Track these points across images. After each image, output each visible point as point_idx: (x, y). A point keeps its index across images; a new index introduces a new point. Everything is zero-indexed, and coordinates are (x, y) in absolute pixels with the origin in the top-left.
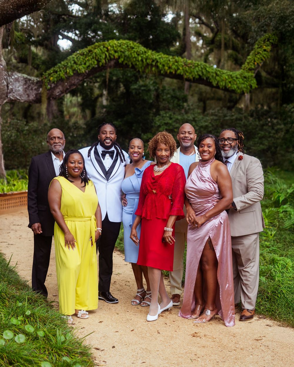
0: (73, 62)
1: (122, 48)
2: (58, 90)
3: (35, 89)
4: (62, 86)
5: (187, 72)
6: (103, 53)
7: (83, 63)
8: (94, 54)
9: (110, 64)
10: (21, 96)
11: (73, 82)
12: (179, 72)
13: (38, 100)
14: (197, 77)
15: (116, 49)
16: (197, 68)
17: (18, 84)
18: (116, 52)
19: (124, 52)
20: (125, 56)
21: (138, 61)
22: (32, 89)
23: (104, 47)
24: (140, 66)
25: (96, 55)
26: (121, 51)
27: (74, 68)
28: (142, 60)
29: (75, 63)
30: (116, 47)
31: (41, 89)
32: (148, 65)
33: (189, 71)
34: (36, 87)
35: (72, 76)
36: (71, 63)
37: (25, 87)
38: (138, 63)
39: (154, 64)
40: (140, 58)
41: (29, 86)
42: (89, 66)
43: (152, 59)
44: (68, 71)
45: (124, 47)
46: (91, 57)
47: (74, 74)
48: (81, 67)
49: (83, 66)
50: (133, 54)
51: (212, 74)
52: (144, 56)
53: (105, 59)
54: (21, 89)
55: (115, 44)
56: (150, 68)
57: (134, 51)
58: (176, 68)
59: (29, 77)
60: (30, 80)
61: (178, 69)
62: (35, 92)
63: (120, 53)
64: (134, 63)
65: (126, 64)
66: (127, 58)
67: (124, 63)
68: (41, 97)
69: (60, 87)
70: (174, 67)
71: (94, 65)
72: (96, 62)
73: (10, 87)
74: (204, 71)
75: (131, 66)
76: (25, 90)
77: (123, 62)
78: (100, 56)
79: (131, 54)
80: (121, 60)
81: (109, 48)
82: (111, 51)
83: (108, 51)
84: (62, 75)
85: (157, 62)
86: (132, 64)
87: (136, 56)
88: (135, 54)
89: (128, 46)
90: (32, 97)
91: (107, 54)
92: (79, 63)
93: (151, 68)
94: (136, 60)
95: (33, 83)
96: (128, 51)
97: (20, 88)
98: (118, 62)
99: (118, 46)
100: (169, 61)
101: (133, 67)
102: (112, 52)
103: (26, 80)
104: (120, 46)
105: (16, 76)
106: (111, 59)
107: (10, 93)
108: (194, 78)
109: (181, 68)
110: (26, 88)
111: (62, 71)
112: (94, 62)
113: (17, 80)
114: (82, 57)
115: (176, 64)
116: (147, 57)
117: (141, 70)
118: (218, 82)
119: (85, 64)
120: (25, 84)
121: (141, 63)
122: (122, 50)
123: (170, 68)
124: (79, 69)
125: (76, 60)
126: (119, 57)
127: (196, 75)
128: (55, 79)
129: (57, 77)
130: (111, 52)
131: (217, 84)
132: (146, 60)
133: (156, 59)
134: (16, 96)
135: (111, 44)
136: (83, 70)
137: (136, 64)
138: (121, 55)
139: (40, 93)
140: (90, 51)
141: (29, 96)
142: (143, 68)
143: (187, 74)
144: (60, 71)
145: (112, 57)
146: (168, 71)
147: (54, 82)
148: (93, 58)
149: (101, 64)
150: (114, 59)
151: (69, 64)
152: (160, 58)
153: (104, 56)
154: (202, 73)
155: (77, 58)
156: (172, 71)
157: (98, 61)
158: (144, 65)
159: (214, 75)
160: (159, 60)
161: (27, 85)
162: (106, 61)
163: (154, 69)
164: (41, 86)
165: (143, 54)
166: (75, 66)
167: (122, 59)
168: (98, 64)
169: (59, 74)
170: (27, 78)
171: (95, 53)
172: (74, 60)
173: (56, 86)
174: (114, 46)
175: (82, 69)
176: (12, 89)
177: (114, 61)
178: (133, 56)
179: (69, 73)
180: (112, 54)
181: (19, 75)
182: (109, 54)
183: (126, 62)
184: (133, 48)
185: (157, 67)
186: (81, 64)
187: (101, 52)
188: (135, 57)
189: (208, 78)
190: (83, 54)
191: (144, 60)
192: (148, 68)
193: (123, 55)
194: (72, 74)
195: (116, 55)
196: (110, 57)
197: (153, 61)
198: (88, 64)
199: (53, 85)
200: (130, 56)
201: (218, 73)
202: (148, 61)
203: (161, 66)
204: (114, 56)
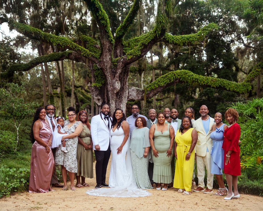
0: (158, 81)
1: (182, 74)
2: (151, 94)
3: (141, 94)
4: (153, 93)
5: (213, 84)
8: (168, 77)
9: (176, 81)
10: (135, 97)
11: (158, 90)
12: (208, 84)
13: (142, 99)
14: (218, 86)
15: (178, 74)
16: (218, 82)
17: (133, 92)
18: (178, 75)
19: (182, 76)
20: (183, 77)
21: (189, 80)
22: (140, 94)
23: (173, 73)
24: (190, 82)
25: (169, 78)
26: (181, 75)
27: (158, 84)
28: (190, 79)
29: (159, 81)
31: (144, 94)
32: (193, 81)
33: (214, 83)
35: (158, 88)
36: (157, 82)
37: (137, 93)
39: (196, 80)
40: (190, 78)
41: (139, 93)
42: (165, 83)
43: (195, 78)
44: (155, 85)
45: (182, 73)
46: (167, 79)
47: (159, 87)
48: (162, 83)
49: (163, 83)
51: (226, 84)
53: (173, 79)
54: (135, 94)
55: (178, 72)
56: (194, 83)
58: (207, 82)
59: (139, 89)
60: (139, 90)
61: (208, 83)
62: (141, 95)
63: (180, 76)
64: (187, 81)
65: (184, 81)
66: (184, 78)
67: (183, 81)
68: (143, 97)
69: (152, 93)
70: (206, 81)
71: (168, 83)
72: (169, 81)
73: (130, 93)
74: (222, 83)
75: (186, 82)
76: (137, 95)
77: (182, 80)
78: (171, 78)
79: (186, 76)
81: (175, 74)
83: (175, 75)
84: (153, 87)
85: (198, 79)
86: (186, 81)
89: (184, 73)
90: (140, 98)
91: (174, 77)
92: (161, 81)
93: (195, 83)
94: (188, 79)
95: (140, 91)
97: (134, 94)
98: (180, 80)
99: (180, 73)
100: (204, 79)
101: (187, 82)
102: (177, 76)
103: (137, 90)
104: (181, 73)
105: (133, 89)
106: (176, 79)
107: (130, 96)
108: (216, 87)
109: (209, 82)
110: (137, 94)
111: (153, 86)
112: (168, 81)
113: (133, 90)
114: (162, 79)
115: (207, 80)
116: (193, 77)
117: (190, 84)
119: (164, 82)
120: (137, 92)
121: (190, 80)
123: (204, 82)
124: (161, 84)
126: (180, 78)
127: (217, 85)
128: (150, 89)
131: (229, 89)
132: (192, 79)
133: (197, 78)
134: (133, 97)
135: (176, 72)
136: (163, 85)
140: (166, 76)
141: (138, 98)
143: (213, 85)
144: (152, 85)
145: (177, 78)
146: (203, 84)
147: (149, 91)
148: (168, 79)
149: (171, 81)
151: (156, 82)
152: (199, 78)
153: (173, 78)
154: (221, 84)
155: (160, 79)
156: (205, 84)
157: (170, 80)
159: (227, 85)
160: (199, 79)
161: (138, 92)
162: (174, 80)
163: (196, 83)
164: (144, 93)
165: (191, 76)
167: (182, 79)
168: (170, 82)
169: (152, 87)
170: (138, 89)
172: (159, 80)
173: (151, 92)
175: (162, 84)
177: (178, 80)
178: (187, 77)
179: (156, 86)
180: (177, 77)
181: (135, 88)
183: (183, 80)
184: (187, 73)
186: (162, 82)
187: (171, 76)
189: (224, 86)
190: (163, 77)
191: (191, 79)
192: (193, 83)
193: (182, 77)
195: (179, 77)
196: (176, 78)
198: (165, 82)
199: (149, 92)
201: (230, 84)
202: (193, 79)
203: (199, 81)
204: (178, 78)
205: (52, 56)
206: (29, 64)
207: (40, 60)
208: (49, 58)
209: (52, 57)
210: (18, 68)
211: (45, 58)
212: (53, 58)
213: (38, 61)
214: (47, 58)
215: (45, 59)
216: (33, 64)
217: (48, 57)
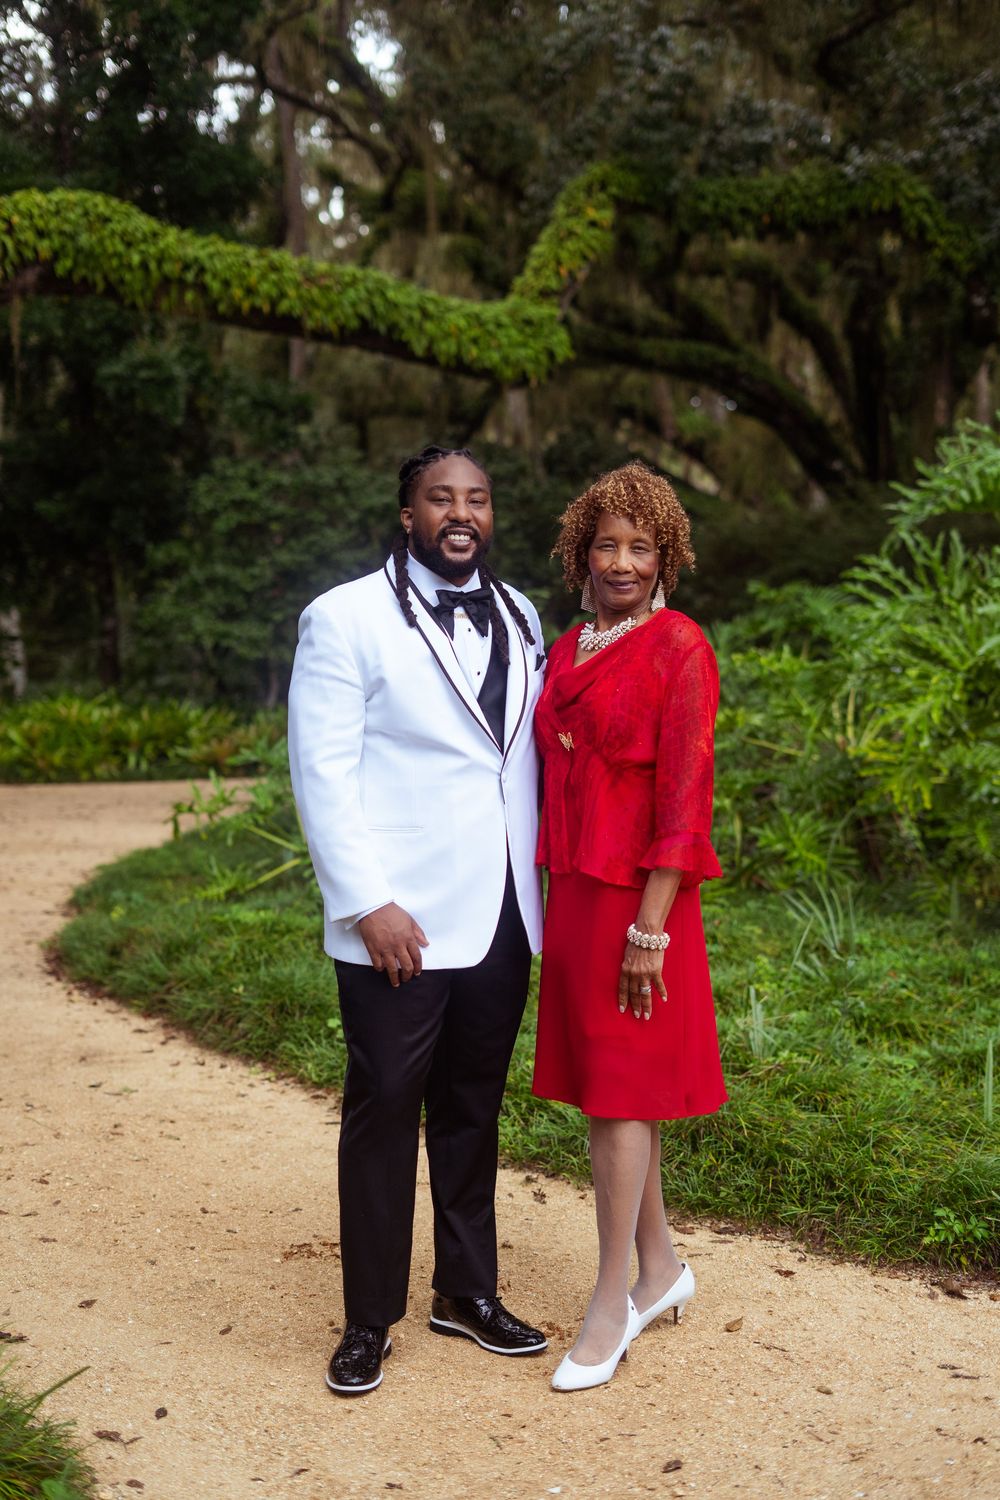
1: (66, 220)
5: (316, 305)
9: (20, 282)
12: (284, 306)
14: (354, 323)
15: (40, 223)
16: (352, 293)
18: (41, 234)
19: (72, 237)
20: (79, 250)
21: (130, 267)
24: (138, 286)
26: (62, 233)
28: (144, 265)
30: (41, 216)
32: (167, 281)
33: (324, 303)
38: (128, 277)
39: (190, 276)
40: (136, 259)
43: (179, 259)
45: (72, 216)
50: (108, 243)
51: (407, 313)
52: (152, 250)
53: (3, 260)
55: (39, 206)
56: (174, 294)
57: (113, 233)
58: (274, 292)
61: (283, 295)
63: (57, 241)
64: (113, 277)
65: (84, 280)
66: (87, 256)
67: (76, 278)
70: (265, 287)
74: (377, 301)
75: (101, 286)
77: (70, 272)
79: (101, 241)
80: (63, 267)
81: (16, 219)
82: (22, 230)
83: (11, 230)
85: (202, 270)
86: (105, 278)
87: (120, 248)
88: (117, 241)
89: (86, 214)
91: (10, 244)
93: (181, 294)
94: (121, 265)
96: (90, 228)
98: (52, 271)
99: (49, 211)
100: (247, 265)
101: (112, 291)
102: (29, 236)
104: (57, 213)
106: (23, 264)
108: (342, 328)
109: (292, 293)
115: (273, 276)
116: (163, 252)
117: (140, 302)
118: (432, 341)
121: (139, 274)
122: (67, 228)
123: (250, 291)
126: (56, 256)
127: (348, 317)
130: (22, 237)
131: (429, 349)
132: (160, 262)
133: (196, 260)
135: (22, 206)
137: (122, 281)
138: (63, 247)
142: (149, 295)
143: (317, 314)
145: (29, 254)
146: (246, 306)
150: (37, 260)
152: (211, 256)
154: (373, 308)
156: (259, 302)
158: (154, 284)
159: (417, 315)
160: (208, 265)
163: (189, 296)
165: (145, 240)
167: (69, 263)
174: (36, 211)
177: (38, 269)
178: (110, 250)
180: (26, 244)
182: (18, 243)
183: (82, 272)
184: (106, 220)
185: (202, 289)
188: (117, 254)
189: (393, 328)
191: (153, 266)
192: (168, 293)
193: (70, 245)
195: (45, 247)
196: (19, 253)
197: (186, 267)
200: (98, 250)
201: (432, 307)
202: (166, 268)
203: (215, 286)
204: (36, 251)
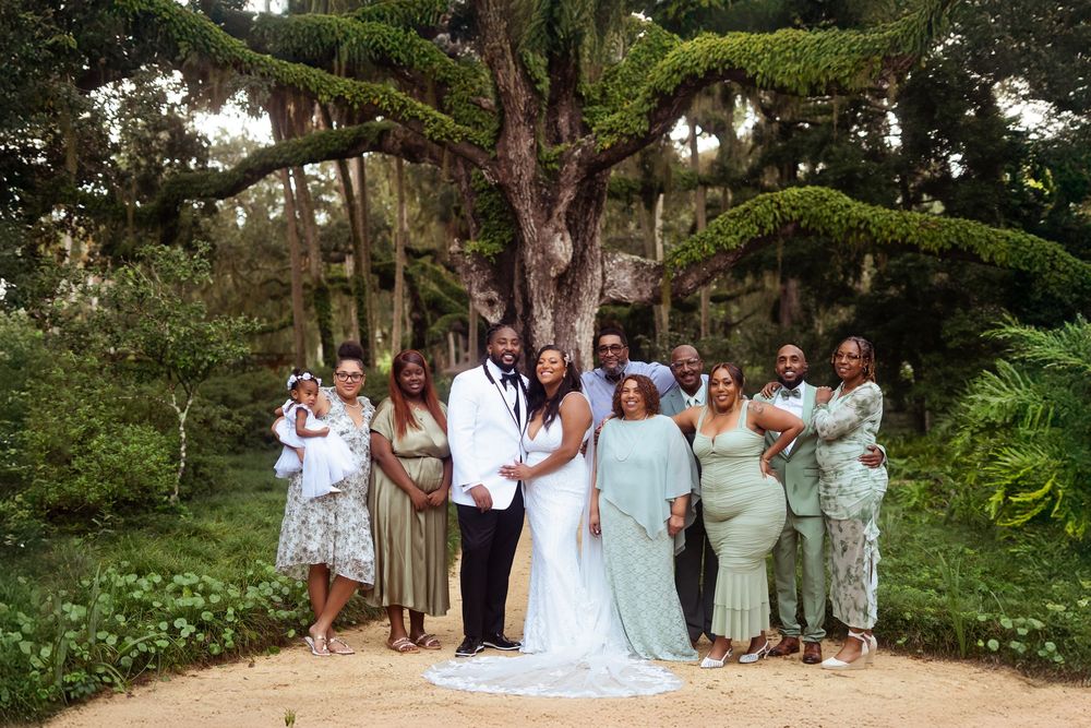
0: (715, 231)
1: (806, 201)
2: (690, 281)
3: (652, 281)
4: (697, 274)
5: (926, 238)
6: (769, 212)
7: (733, 232)
8: (753, 215)
9: (784, 231)
10: (628, 292)
11: (717, 265)
12: (909, 239)
13: (657, 299)
14: (948, 246)
15: (793, 203)
16: (946, 231)
17: (622, 273)
18: (793, 208)
19: (808, 209)
20: (811, 215)
21: (834, 224)
22: (646, 281)
23: (772, 201)
24: (837, 232)
25: (757, 217)
26: (804, 207)
27: (716, 241)
28: (839, 221)
29: (719, 232)
30: (794, 200)
31: (661, 280)
32: (850, 230)
33: (930, 237)
34: (653, 277)
35: (714, 255)
36: (712, 233)
37: (635, 277)
38: (833, 227)
39: (862, 226)
40: (836, 219)
41: (641, 276)
42: (744, 237)
43: (859, 218)
44: (706, 246)
45: (809, 199)
46: (749, 220)
47: (717, 251)
48: (729, 239)
49: (734, 236)
50: (824, 211)
51: (979, 240)
52: (845, 214)
53: (773, 222)
54: (628, 280)
55: (793, 195)
56: (855, 235)
57: (828, 206)
58: (904, 232)
59: (642, 260)
60: (644, 264)
61: (908, 234)
62: (652, 285)
63: (801, 211)
64: (827, 227)
65: (814, 229)
66: (815, 218)
67: (810, 228)
68: (661, 293)
69: (694, 275)
70: (899, 230)
71: (754, 235)
72: (757, 229)
73: (609, 278)
74: (961, 234)
75: (821, 232)
76: (635, 282)
77: (808, 226)
78: (765, 218)
79: (821, 211)
80: (802, 224)
81: (782, 202)
82: (785, 208)
83: (779, 207)
84: (695, 254)
85: (868, 223)
86: (823, 228)
87: (829, 213)
88: (829, 210)
89: (816, 198)
90: (646, 295)
91: (778, 214)
92: (726, 232)
93: (858, 235)
94: (829, 222)
95: (648, 270)
96: (817, 205)
97: (626, 280)
98: (799, 225)
99: (798, 197)
100: (891, 219)
101: (827, 233)
102: (788, 210)
103: (637, 265)
104: (802, 198)
105: (620, 260)
106: (785, 223)
107: (609, 288)
108: (941, 250)
109: (913, 233)
110: (637, 279)
111: (696, 248)
112: (753, 229)
113: (621, 266)
114: (732, 221)
115: (904, 224)
116: (850, 214)
118: (992, 255)
119: (737, 233)
120: (635, 272)
121: (838, 226)
122: (806, 205)
123: (892, 232)
124: (727, 243)
125: (720, 226)
126: (801, 218)
127: (943, 244)
128: (685, 262)
129: (686, 259)
130: (784, 210)
131: (991, 257)
132: (847, 220)
133: (865, 218)
134: (619, 293)
135: (786, 196)
136: (733, 245)
137: (830, 229)
138: (804, 214)
139: (659, 287)
140: (747, 210)
141: (641, 293)
142: (843, 235)
143: (927, 243)
144: (693, 247)
145: (788, 218)
146: (890, 239)
147: (682, 268)
148: (752, 222)
149: (766, 232)
150: (791, 222)
151: (709, 235)
152: (874, 216)
153: (771, 219)
154: (959, 238)
155: (723, 224)
156: (896, 238)
157: (762, 227)
158: (845, 230)
159: (984, 241)
160: (871, 221)
161: (640, 274)
162: (775, 227)
163: (862, 236)
164: (660, 275)
165: (842, 209)
166: (719, 237)
167: (806, 222)
168: (761, 231)
169: (691, 253)
170: (639, 262)
171: (756, 213)
172: (717, 228)
173: (687, 274)
174: (791, 198)
175: (731, 242)
176: (612, 283)
177: (792, 225)
178: (825, 215)
179: (708, 250)
180: (786, 213)
181: (626, 257)
182: (782, 214)
183: (812, 226)
184: (826, 200)
185: (869, 232)
186: (729, 235)
187: (765, 210)
188: (829, 217)
189: (971, 248)
190: (733, 217)
191: (843, 221)
192: (851, 234)
193: (808, 213)
194: (713, 252)
195: (795, 214)
196: (783, 218)
197: (861, 222)
198: (741, 233)
199: (681, 273)
200: (819, 215)
201: (993, 237)
202: (851, 222)
203: (874, 230)
204: (791, 217)
205: (319, 141)
206: (237, 173)
207: (274, 158)
208: (308, 149)
209: (318, 145)
210: (195, 186)
211: (293, 151)
212: (323, 148)
213: (270, 160)
214: (299, 150)
215: (294, 153)
216: (249, 171)
217: (305, 146)
